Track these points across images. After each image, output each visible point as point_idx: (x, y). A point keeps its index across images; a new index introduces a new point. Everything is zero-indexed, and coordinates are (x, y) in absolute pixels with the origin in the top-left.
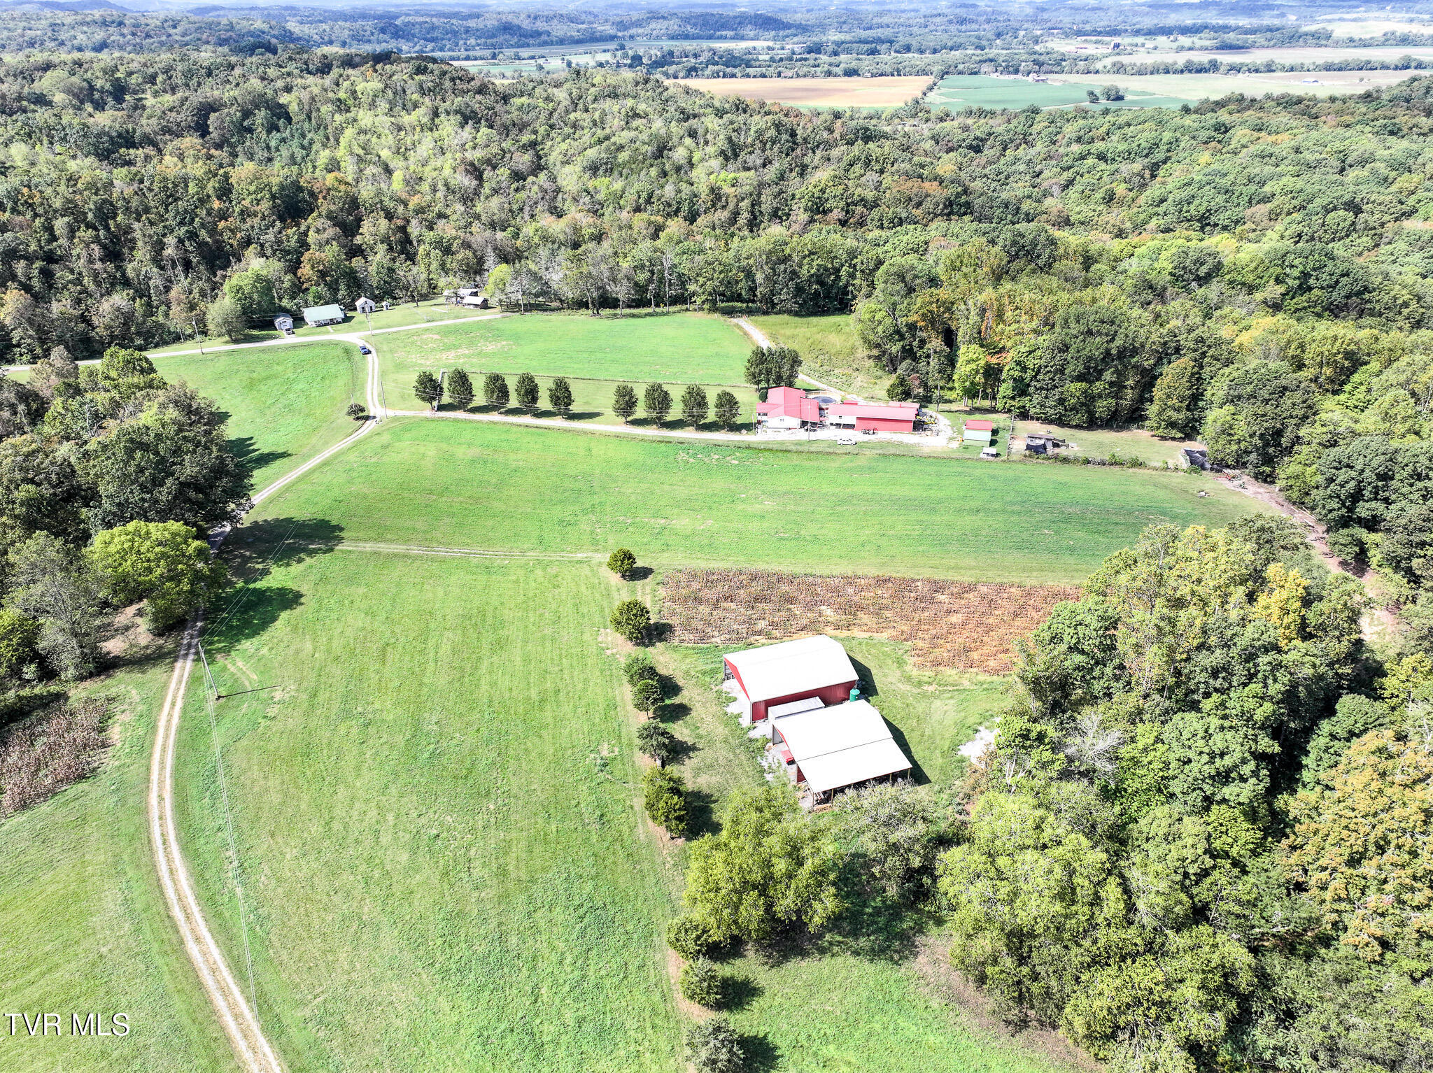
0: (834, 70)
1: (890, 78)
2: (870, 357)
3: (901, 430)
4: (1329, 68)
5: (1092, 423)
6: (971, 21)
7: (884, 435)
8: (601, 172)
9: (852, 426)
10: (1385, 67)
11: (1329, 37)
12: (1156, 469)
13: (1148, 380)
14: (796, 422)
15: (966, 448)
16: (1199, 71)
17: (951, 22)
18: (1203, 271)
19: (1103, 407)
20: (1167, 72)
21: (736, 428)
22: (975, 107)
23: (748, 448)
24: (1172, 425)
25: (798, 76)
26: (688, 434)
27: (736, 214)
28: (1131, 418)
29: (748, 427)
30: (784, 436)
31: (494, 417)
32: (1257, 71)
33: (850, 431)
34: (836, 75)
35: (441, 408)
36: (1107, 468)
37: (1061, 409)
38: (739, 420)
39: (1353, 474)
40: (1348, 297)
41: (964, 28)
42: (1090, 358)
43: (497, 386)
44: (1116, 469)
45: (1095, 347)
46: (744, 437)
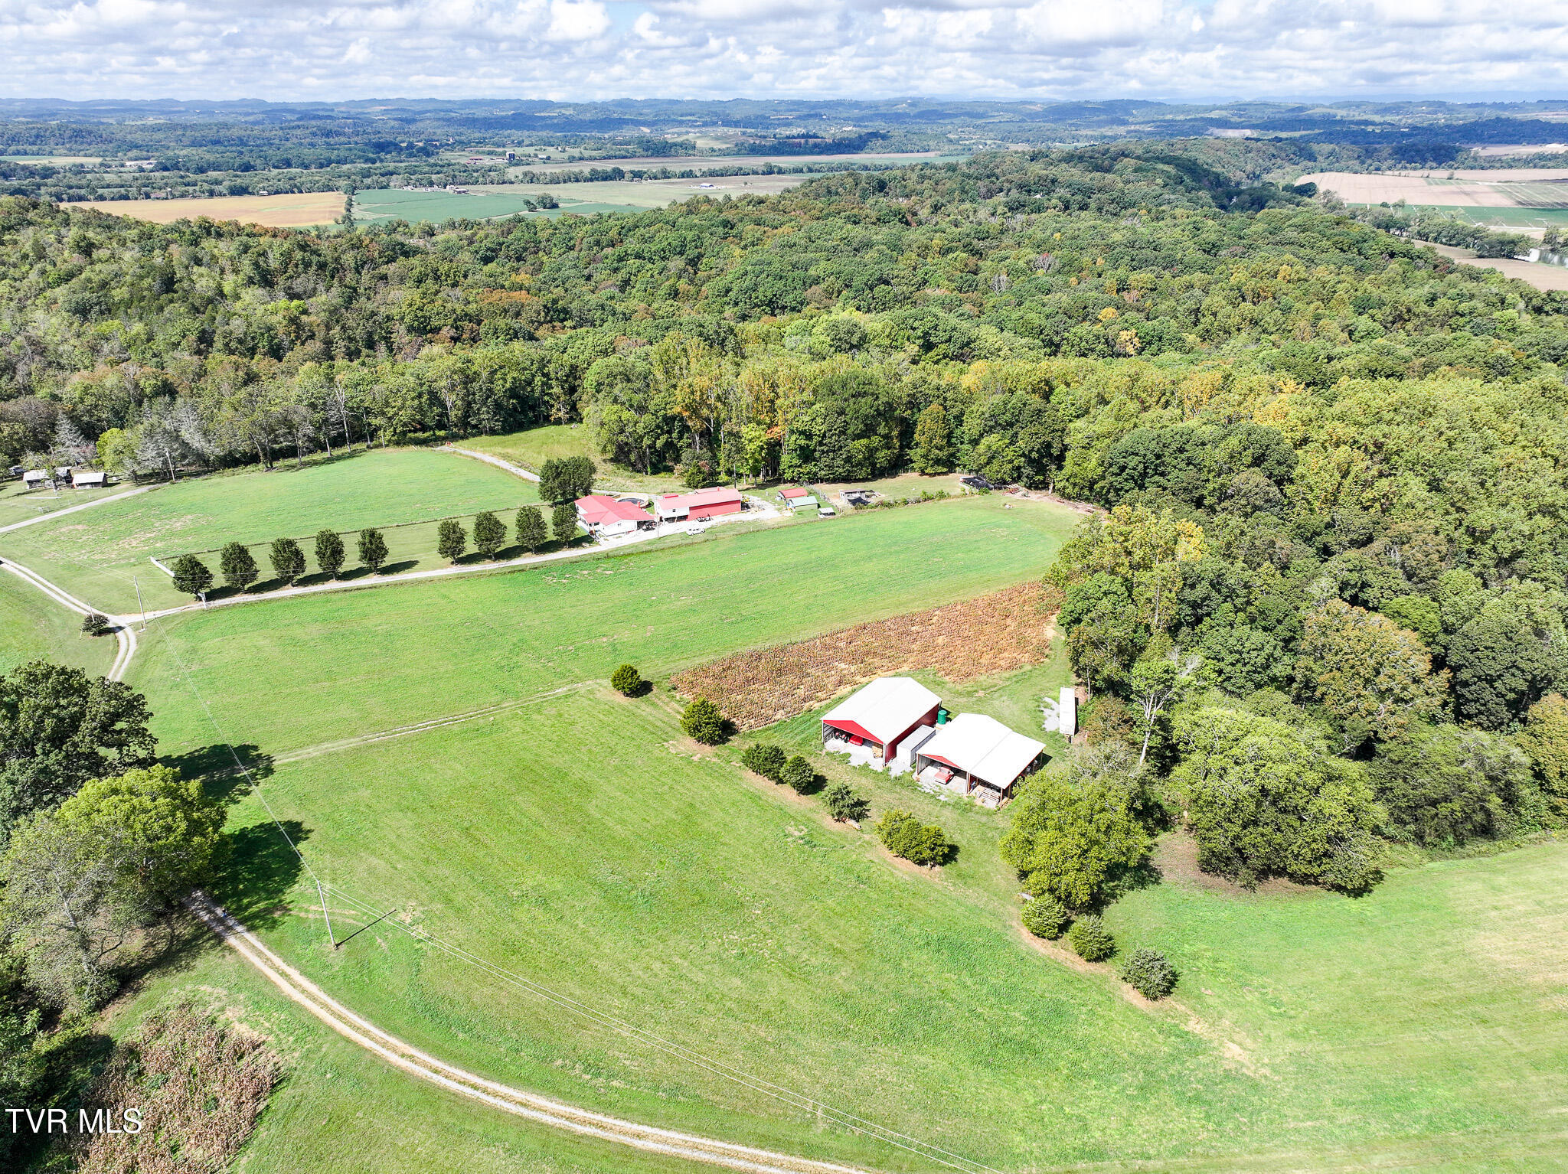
0: (216, 188)
1: (290, 195)
2: (605, 461)
3: (731, 512)
4: (713, 174)
5: (877, 474)
6: (338, 134)
7: (718, 519)
8: (93, 315)
9: (685, 518)
10: (755, 173)
11: (694, 148)
12: (955, 497)
13: (907, 430)
14: (633, 524)
15: (800, 513)
16: (605, 179)
17: (314, 134)
18: (855, 340)
19: (883, 456)
20: (577, 181)
21: (578, 543)
22: (458, 219)
23: (608, 557)
24: (938, 462)
25: (174, 197)
26: (528, 559)
27: (328, 343)
28: (897, 465)
29: (588, 539)
30: (627, 541)
31: (288, 591)
32: (656, 178)
33: (683, 523)
34: (221, 194)
35: (211, 596)
36: (922, 505)
37: (848, 467)
38: (579, 534)
39: (1140, 459)
40: (962, 348)
41: (331, 140)
42: (867, 417)
43: (288, 555)
44: (929, 503)
45: (865, 405)
46: (586, 550)
